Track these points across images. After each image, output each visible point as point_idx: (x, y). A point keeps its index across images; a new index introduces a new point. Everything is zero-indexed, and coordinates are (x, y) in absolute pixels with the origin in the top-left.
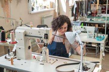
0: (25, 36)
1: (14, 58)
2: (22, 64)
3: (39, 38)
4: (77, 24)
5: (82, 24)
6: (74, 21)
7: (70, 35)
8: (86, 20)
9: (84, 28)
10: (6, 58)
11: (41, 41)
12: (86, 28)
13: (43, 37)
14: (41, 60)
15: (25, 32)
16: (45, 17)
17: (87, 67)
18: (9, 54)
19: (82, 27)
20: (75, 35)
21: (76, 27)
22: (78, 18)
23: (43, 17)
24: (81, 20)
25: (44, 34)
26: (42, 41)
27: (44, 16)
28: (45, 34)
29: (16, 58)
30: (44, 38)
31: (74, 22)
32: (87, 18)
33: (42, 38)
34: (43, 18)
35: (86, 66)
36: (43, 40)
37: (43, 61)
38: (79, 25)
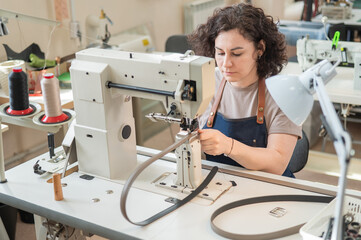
0: (109, 86)
1: (67, 173)
2: (98, 200)
3: (162, 99)
4: (315, 31)
5: (338, 34)
6: (302, 19)
7: (292, 88)
8: (348, 18)
9: (345, 49)
10: (37, 169)
11: (168, 110)
12: (349, 50)
13: (178, 94)
14: (170, 182)
15: (108, 70)
16: (197, 6)
17: (356, 221)
18: (52, 154)
19: (334, 47)
20: (312, 86)
21: (313, 45)
22: (319, 9)
23: (189, 5)
24: (329, 15)
25: (181, 82)
26: (174, 107)
27: (195, 3)
28: (186, 82)
29: (76, 169)
30: (183, 98)
31: (304, 22)
32: (354, 7)
33: (173, 96)
34: (187, 8)
35: (349, 215)
36: (178, 105)
37: (180, 188)
38: (324, 38)
